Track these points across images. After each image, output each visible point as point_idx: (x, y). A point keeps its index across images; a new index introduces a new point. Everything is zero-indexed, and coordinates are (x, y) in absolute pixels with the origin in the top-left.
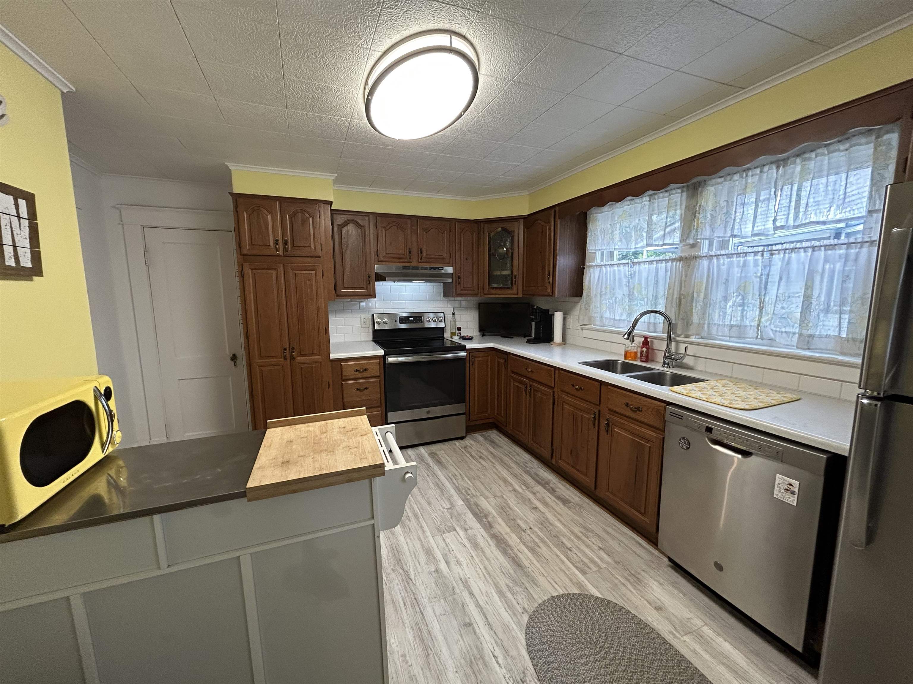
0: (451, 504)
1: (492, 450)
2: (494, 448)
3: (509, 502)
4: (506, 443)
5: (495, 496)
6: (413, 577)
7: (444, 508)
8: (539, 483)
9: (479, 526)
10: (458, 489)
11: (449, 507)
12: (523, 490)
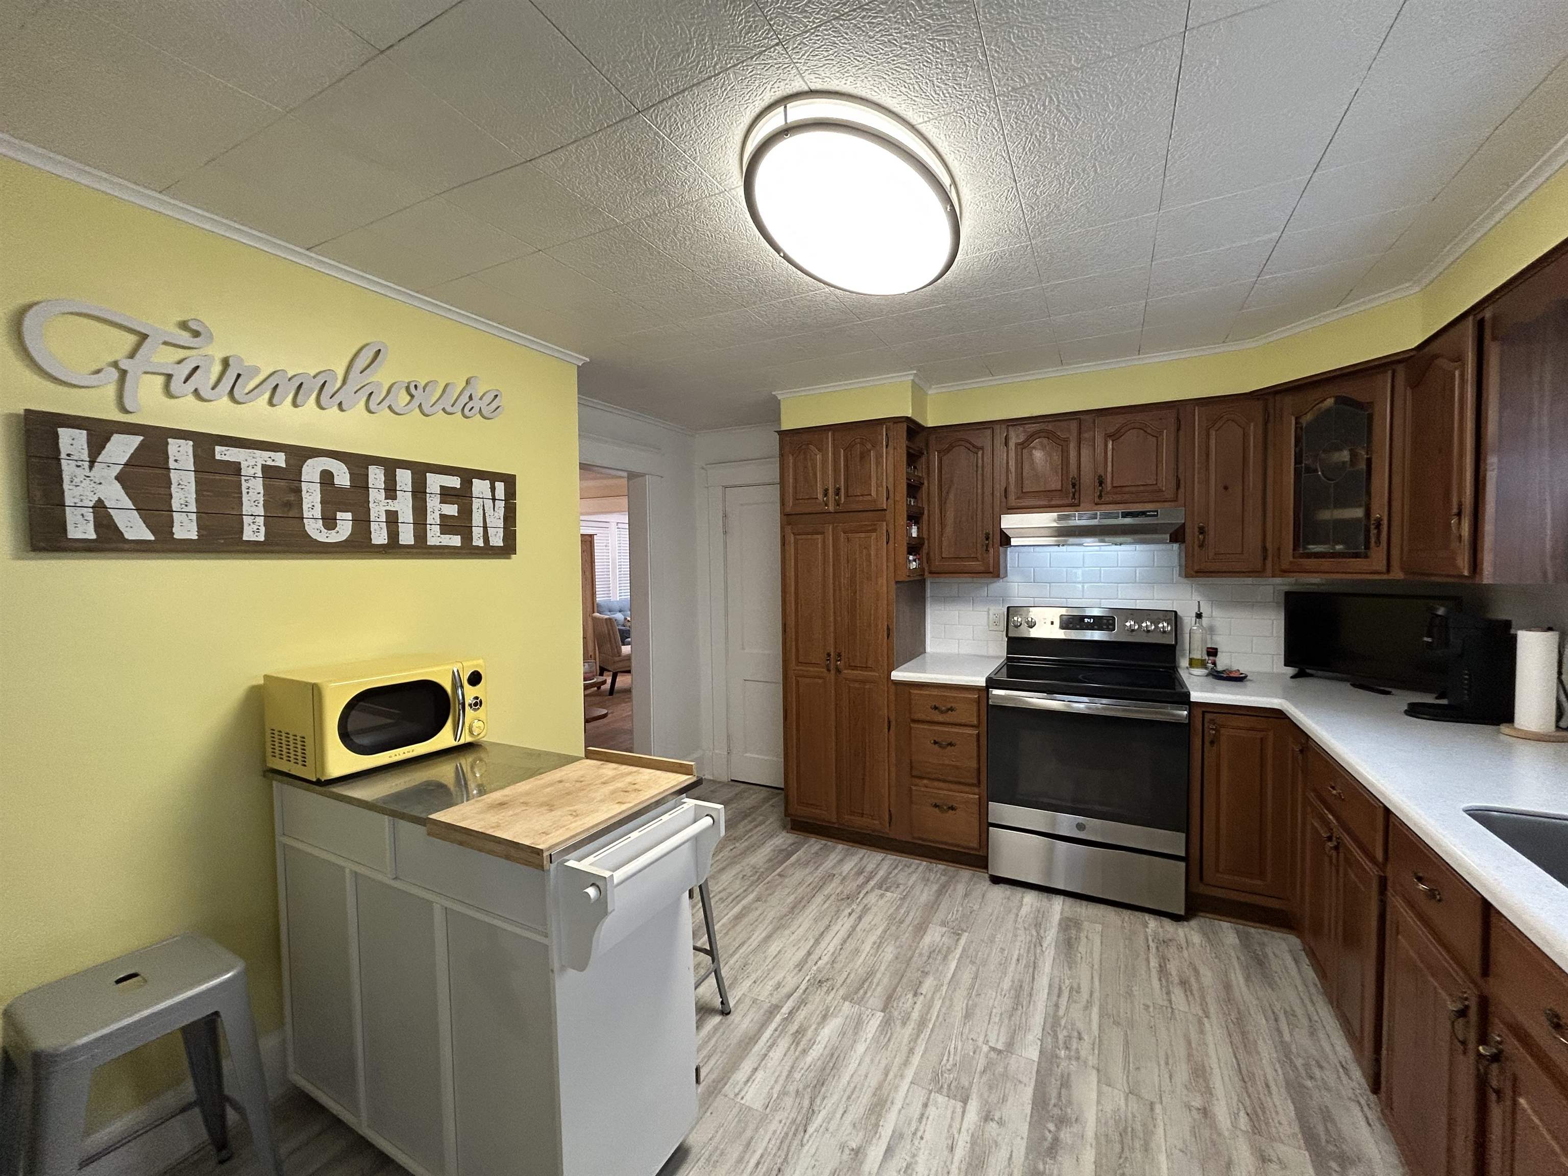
0: (1010, 1045)
1: (1238, 978)
2: (1248, 979)
3: (1160, 1131)
4: (1299, 982)
5: (1132, 1092)
6: (810, 1130)
7: (986, 1042)
8: (1311, 1140)
9: (1024, 1129)
10: (1053, 1024)
11: (1000, 1046)
12: (1235, 1126)
